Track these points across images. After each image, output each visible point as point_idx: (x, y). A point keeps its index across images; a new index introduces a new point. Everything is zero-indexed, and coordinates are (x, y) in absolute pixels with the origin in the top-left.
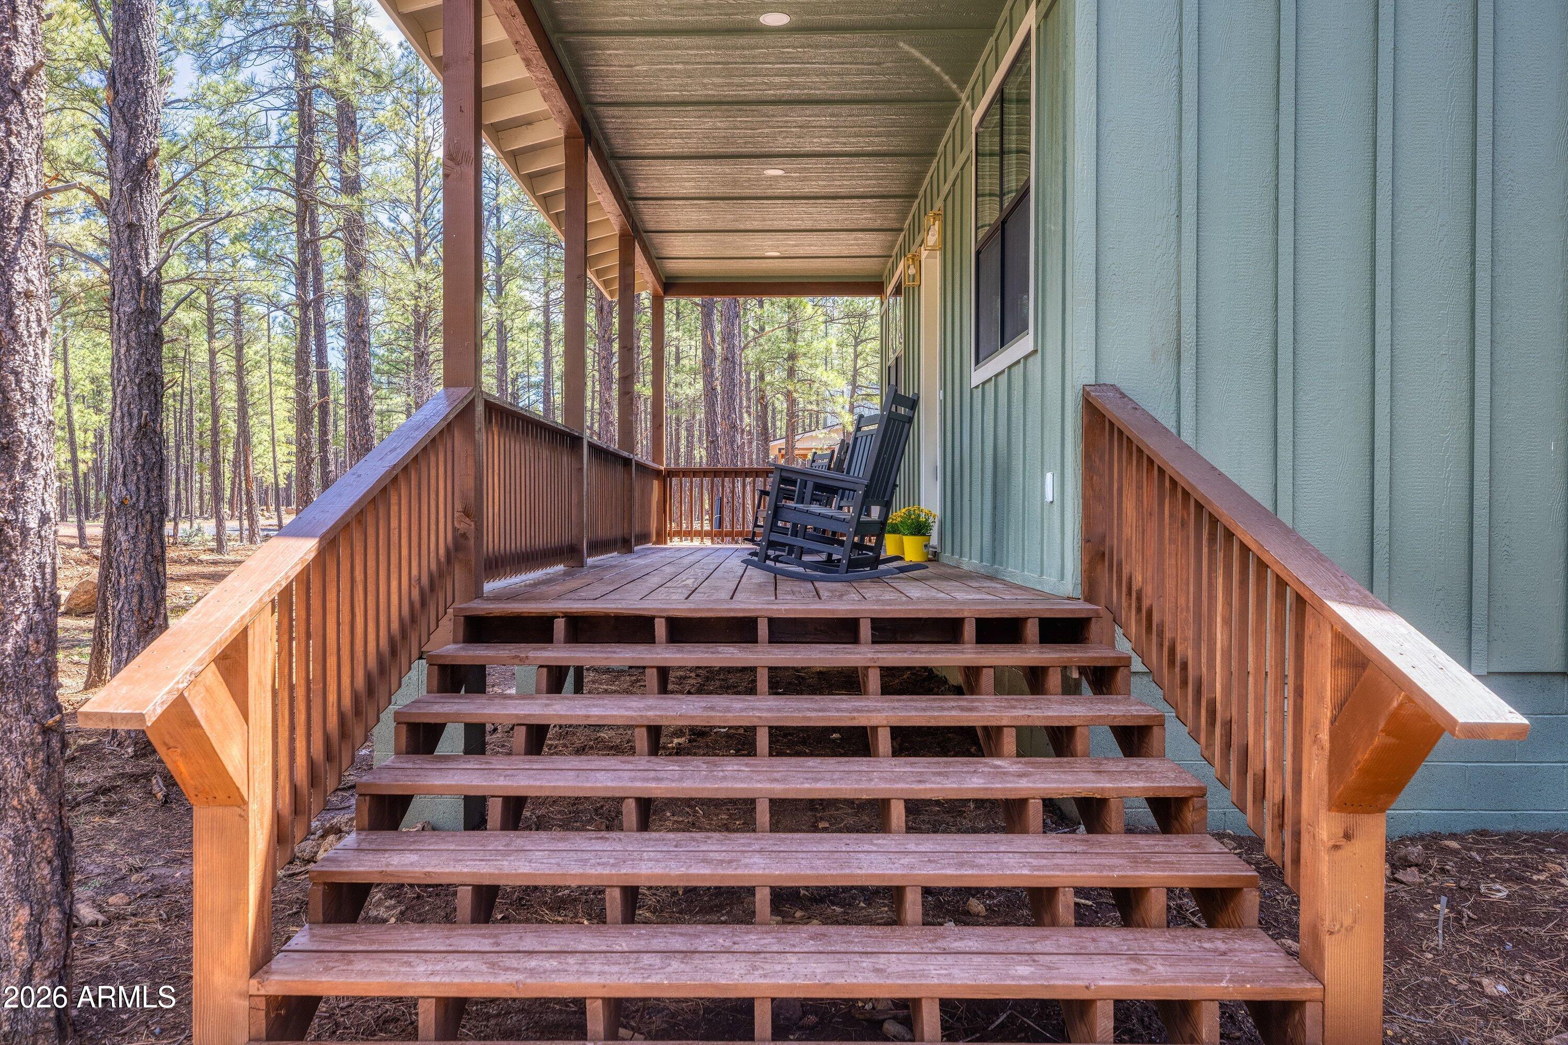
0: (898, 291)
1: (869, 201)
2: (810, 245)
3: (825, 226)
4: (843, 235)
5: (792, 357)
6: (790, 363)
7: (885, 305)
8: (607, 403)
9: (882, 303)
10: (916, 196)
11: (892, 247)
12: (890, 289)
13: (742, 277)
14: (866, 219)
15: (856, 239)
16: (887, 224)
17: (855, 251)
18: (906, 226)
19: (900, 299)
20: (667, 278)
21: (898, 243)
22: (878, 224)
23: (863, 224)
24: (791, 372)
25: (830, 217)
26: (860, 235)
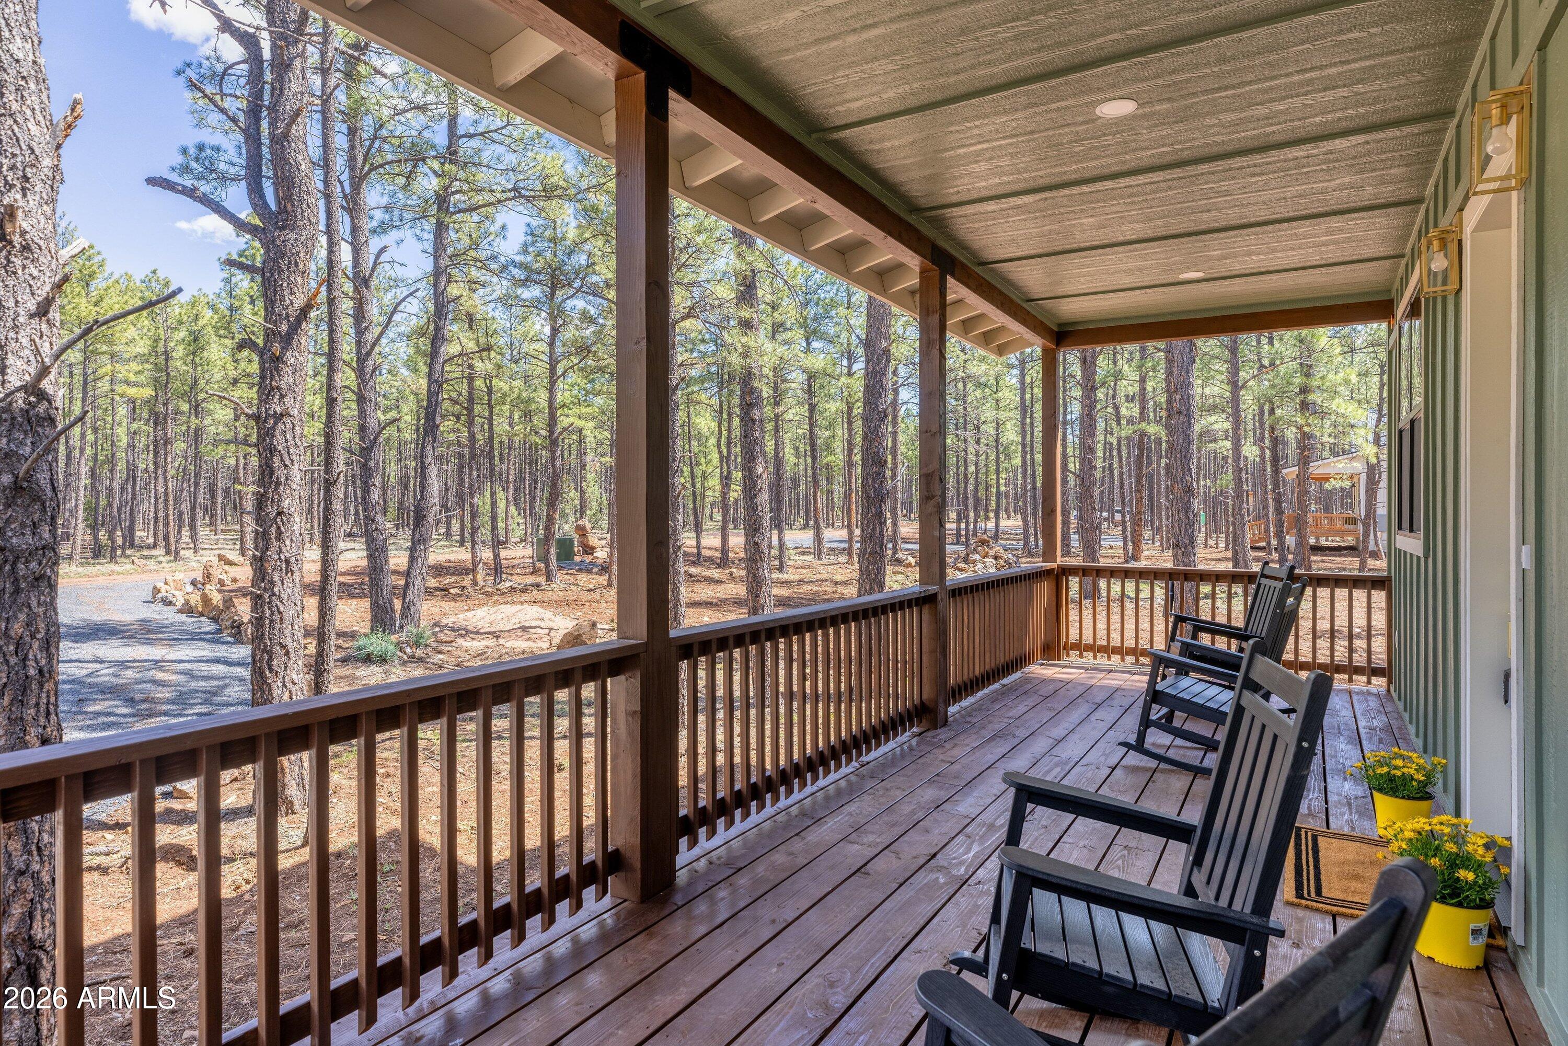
0: (1414, 310)
1: (1339, 144)
2: (1249, 254)
3: (1263, 214)
4: (1304, 228)
5: (1304, 390)
6: (1301, 397)
7: (1395, 334)
8: (1090, 448)
9: (1390, 332)
10: (1451, 113)
11: (1405, 238)
12: (1402, 308)
13: (1163, 314)
14: (1341, 188)
15: (1329, 232)
16: (1387, 192)
17: (1333, 253)
18: (1430, 189)
19: (1417, 323)
20: (1060, 325)
21: (1416, 228)
22: (1369, 194)
23: (1336, 200)
24: (1304, 405)
25: (1267, 195)
26: (1336, 222)
